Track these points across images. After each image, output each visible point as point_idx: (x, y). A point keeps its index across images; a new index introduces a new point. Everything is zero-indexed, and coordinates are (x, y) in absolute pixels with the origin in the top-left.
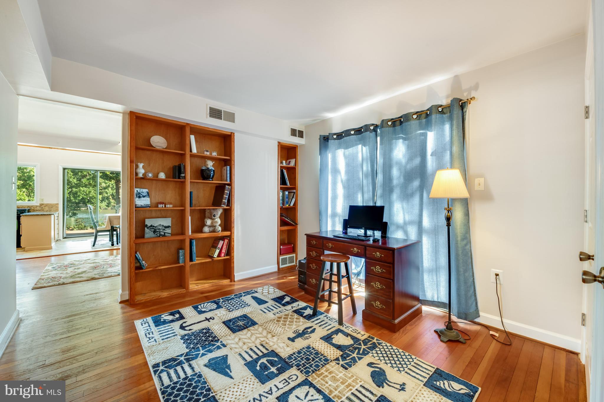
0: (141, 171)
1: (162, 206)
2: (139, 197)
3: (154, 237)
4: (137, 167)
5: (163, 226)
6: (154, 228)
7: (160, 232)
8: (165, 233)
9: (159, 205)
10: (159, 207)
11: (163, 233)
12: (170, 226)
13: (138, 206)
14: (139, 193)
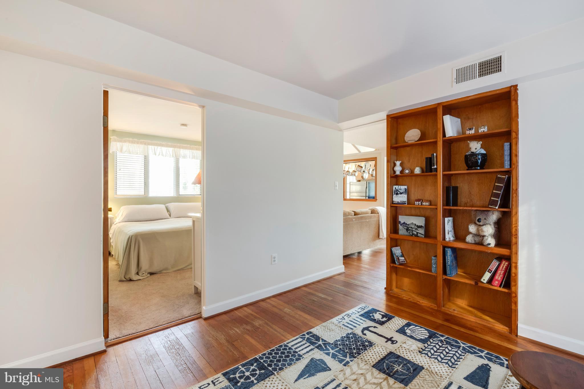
0: (398, 169)
1: (419, 204)
2: (397, 194)
3: (407, 235)
4: (395, 165)
5: (415, 224)
6: (407, 225)
7: (413, 231)
8: (417, 233)
9: (416, 202)
10: (416, 204)
11: (415, 233)
12: (423, 226)
13: (395, 202)
14: (397, 190)
